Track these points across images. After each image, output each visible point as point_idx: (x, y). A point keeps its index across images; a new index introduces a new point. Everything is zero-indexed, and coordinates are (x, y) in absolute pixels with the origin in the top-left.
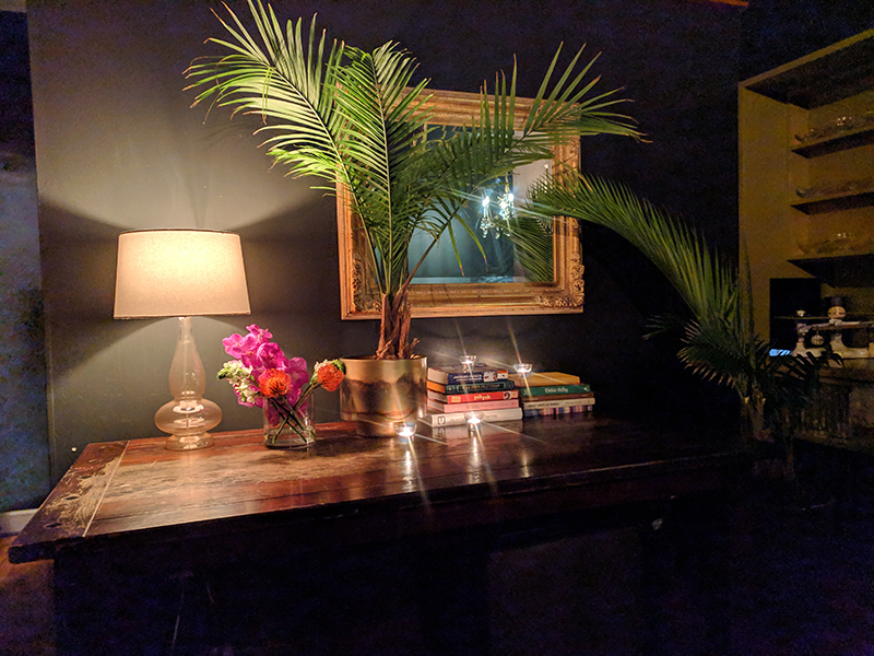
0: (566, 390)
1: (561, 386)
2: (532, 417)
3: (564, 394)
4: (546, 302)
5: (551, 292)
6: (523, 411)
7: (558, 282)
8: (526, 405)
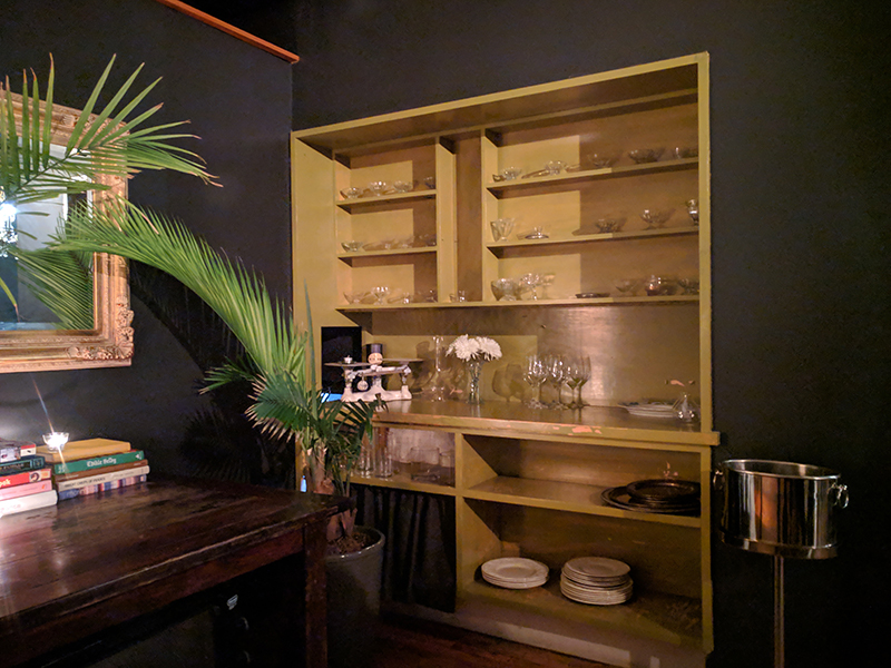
0: (114, 461)
1: (107, 456)
2: (68, 499)
3: (112, 465)
4: (85, 354)
5: (90, 342)
6: (58, 494)
7: (101, 330)
8: (62, 485)
